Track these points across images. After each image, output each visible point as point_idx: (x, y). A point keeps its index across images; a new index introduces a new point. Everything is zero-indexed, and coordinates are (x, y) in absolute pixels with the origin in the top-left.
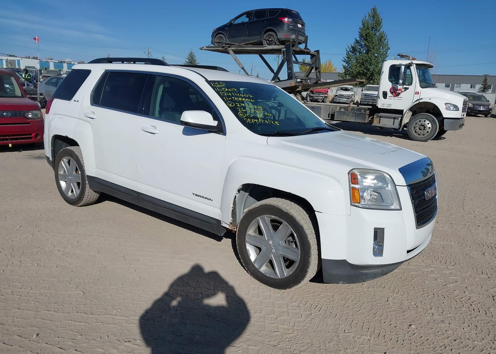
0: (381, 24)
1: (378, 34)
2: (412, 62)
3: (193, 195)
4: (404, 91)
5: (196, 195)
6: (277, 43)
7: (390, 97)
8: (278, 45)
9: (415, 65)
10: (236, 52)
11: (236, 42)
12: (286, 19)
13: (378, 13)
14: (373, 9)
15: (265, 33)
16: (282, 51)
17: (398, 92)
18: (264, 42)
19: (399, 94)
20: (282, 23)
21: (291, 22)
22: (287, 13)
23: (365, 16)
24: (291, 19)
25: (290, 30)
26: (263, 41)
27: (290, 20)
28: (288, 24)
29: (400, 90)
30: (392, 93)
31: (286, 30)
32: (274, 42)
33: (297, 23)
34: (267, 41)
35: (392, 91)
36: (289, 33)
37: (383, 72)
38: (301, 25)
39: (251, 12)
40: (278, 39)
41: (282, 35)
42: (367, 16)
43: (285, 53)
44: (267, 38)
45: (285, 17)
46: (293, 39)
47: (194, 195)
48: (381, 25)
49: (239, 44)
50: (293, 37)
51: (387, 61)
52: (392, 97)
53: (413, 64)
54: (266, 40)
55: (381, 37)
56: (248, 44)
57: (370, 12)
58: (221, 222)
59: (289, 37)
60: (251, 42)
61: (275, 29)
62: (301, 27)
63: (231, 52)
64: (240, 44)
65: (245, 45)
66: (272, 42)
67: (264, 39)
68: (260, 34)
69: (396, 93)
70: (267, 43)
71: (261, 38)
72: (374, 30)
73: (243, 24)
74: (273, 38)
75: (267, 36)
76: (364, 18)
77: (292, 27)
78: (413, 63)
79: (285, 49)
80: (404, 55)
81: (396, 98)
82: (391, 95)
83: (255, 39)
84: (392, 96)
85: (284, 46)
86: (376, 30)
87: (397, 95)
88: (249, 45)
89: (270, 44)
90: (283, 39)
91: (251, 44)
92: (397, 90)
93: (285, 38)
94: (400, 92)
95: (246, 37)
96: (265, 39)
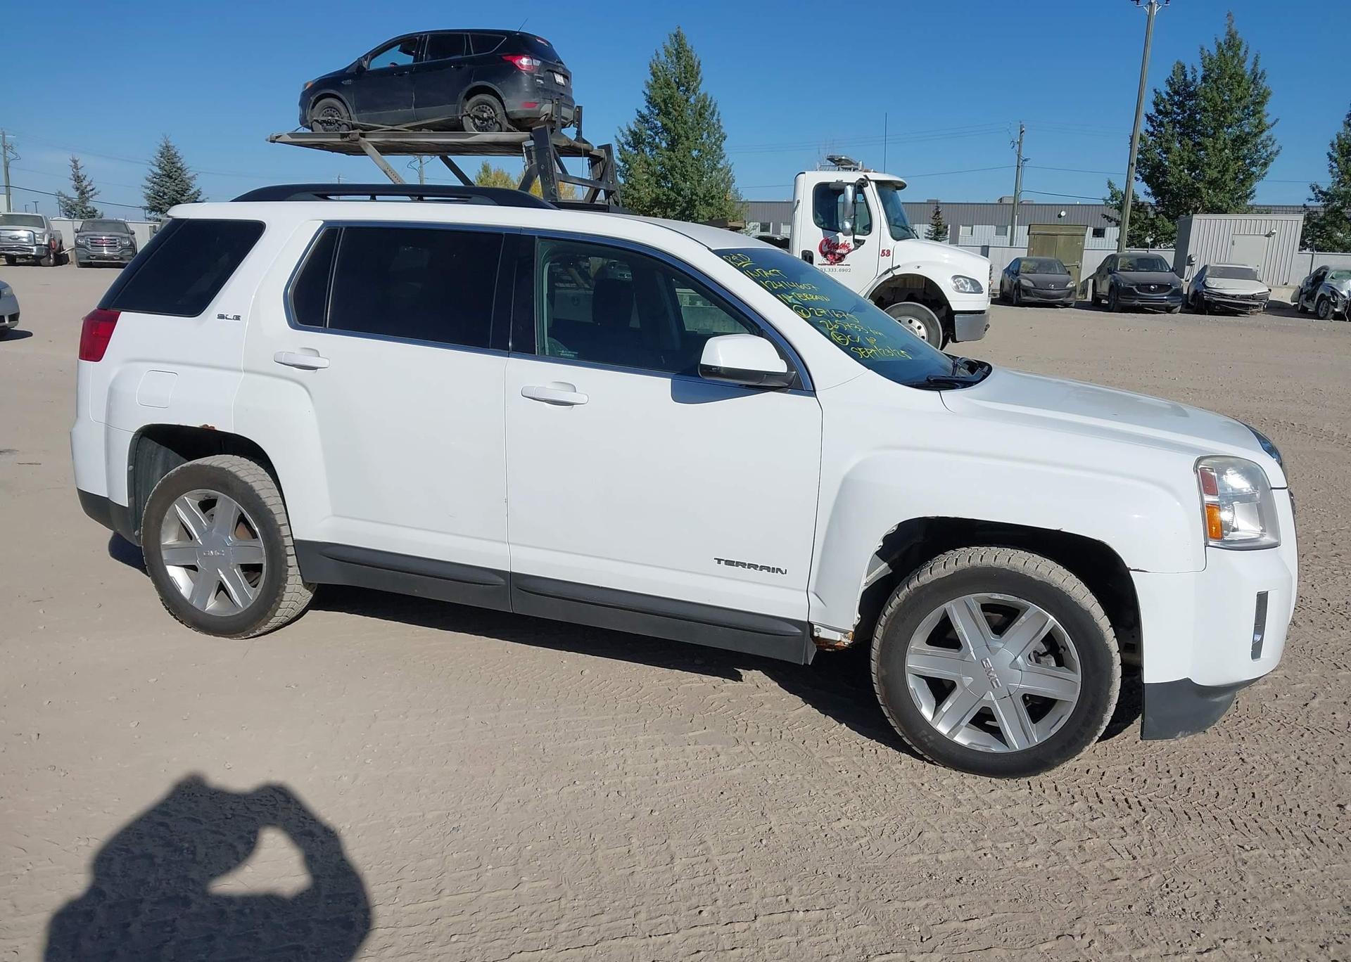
0: (700, 75)
1: (692, 100)
2: (866, 176)
3: (719, 562)
4: (854, 249)
5: (729, 563)
6: (506, 123)
7: (822, 265)
8: (509, 130)
9: (873, 184)
10: (384, 149)
11: (381, 122)
12: (525, 61)
13: (689, 47)
14: (676, 36)
15: (468, 97)
16: (524, 149)
17: (838, 251)
18: (468, 123)
19: (843, 256)
20: (515, 69)
21: (539, 69)
22: (522, 43)
23: (657, 54)
24: (538, 61)
25: (537, 90)
26: (462, 121)
27: (537, 63)
28: (532, 75)
29: (844, 246)
30: (825, 254)
31: (527, 90)
32: (497, 122)
33: (553, 72)
34: (476, 120)
35: (826, 249)
36: (536, 100)
37: (798, 202)
38: (562, 78)
39: (418, 38)
40: (506, 114)
41: (516, 104)
42: (662, 52)
43: (533, 153)
44: (473, 110)
45: (521, 55)
46: (547, 114)
47: (723, 562)
48: (699, 79)
49: (391, 128)
50: (547, 108)
51: (804, 173)
52: (825, 264)
53: (870, 181)
54: (472, 118)
55: (703, 107)
56: (420, 128)
57: (668, 44)
58: (815, 627)
59: (537, 108)
60: (428, 121)
61: (496, 88)
62: (563, 82)
63: (371, 150)
64: (396, 128)
65: (411, 132)
66: (490, 122)
67: (465, 113)
68: (453, 99)
69: (835, 255)
70: (475, 124)
71: (457, 112)
72: (681, 88)
73: (396, 71)
74: (491, 113)
75: (473, 108)
76: (655, 58)
77: (542, 82)
78: (870, 178)
79: (531, 143)
80: (843, 158)
81: (836, 266)
82: (824, 260)
83: (441, 114)
84: (826, 262)
85: (526, 134)
86: (687, 90)
87: (838, 260)
88: (425, 131)
89: (485, 127)
90: (522, 115)
91: (428, 127)
92: (837, 246)
93: (528, 112)
94: (844, 251)
95: (409, 107)
96: (469, 115)
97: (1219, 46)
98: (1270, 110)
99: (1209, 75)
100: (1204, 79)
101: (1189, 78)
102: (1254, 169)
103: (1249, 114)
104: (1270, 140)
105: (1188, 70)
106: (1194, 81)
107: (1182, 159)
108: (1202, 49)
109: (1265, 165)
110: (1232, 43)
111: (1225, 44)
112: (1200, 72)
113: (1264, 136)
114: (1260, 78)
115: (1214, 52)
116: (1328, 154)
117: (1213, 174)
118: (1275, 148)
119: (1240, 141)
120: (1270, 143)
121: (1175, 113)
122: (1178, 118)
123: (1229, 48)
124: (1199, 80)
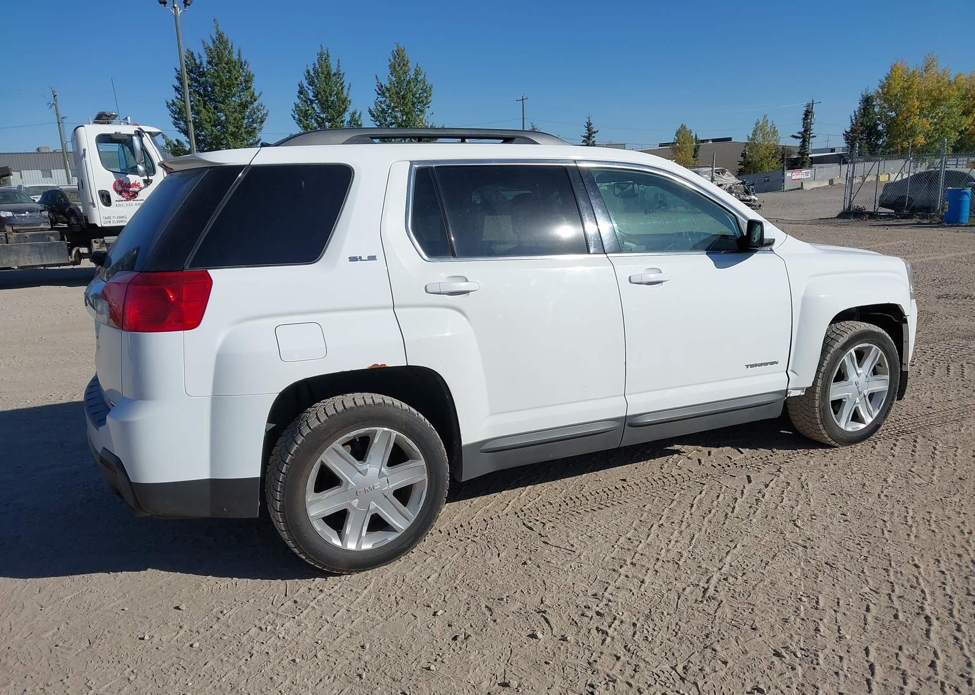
2: (140, 128)
4: (144, 188)
5: (752, 366)
7: (119, 201)
9: (147, 134)
17: (131, 189)
19: (137, 193)
29: (135, 185)
30: (120, 193)
35: (119, 188)
37: (84, 150)
51: (83, 126)
52: (122, 201)
53: (144, 132)
58: (789, 391)
69: (128, 192)
80: (114, 114)
81: (131, 202)
82: (120, 197)
84: (122, 199)
87: (132, 196)
92: (129, 186)
94: (137, 189)
97: (214, 42)
98: (256, 86)
99: (212, 61)
100: (210, 63)
101: (198, 62)
102: (255, 125)
103: (243, 88)
104: (261, 106)
105: (196, 56)
106: (201, 64)
107: (210, 117)
108: (204, 42)
109: (262, 122)
110: (220, 39)
111: (217, 40)
112: (205, 59)
113: (256, 104)
114: (244, 65)
115: (211, 46)
116: (292, 115)
117: (231, 129)
118: (265, 112)
119: (244, 106)
120: (262, 108)
121: (195, 86)
122: (197, 89)
123: (221, 43)
124: (205, 64)
